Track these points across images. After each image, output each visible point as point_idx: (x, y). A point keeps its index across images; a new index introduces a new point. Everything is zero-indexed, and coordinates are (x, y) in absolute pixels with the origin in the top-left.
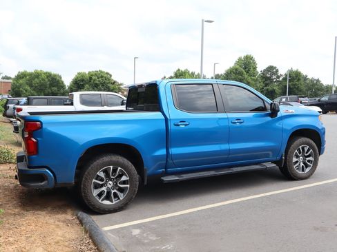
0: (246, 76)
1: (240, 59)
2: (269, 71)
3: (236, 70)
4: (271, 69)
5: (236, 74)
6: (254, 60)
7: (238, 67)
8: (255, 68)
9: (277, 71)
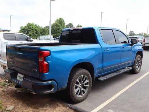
0: (61, 27)
1: (58, 20)
2: (69, 25)
3: (56, 24)
4: (70, 25)
5: (56, 26)
6: (63, 20)
7: (57, 23)
8: (64, 24)
9: (73, 25)
